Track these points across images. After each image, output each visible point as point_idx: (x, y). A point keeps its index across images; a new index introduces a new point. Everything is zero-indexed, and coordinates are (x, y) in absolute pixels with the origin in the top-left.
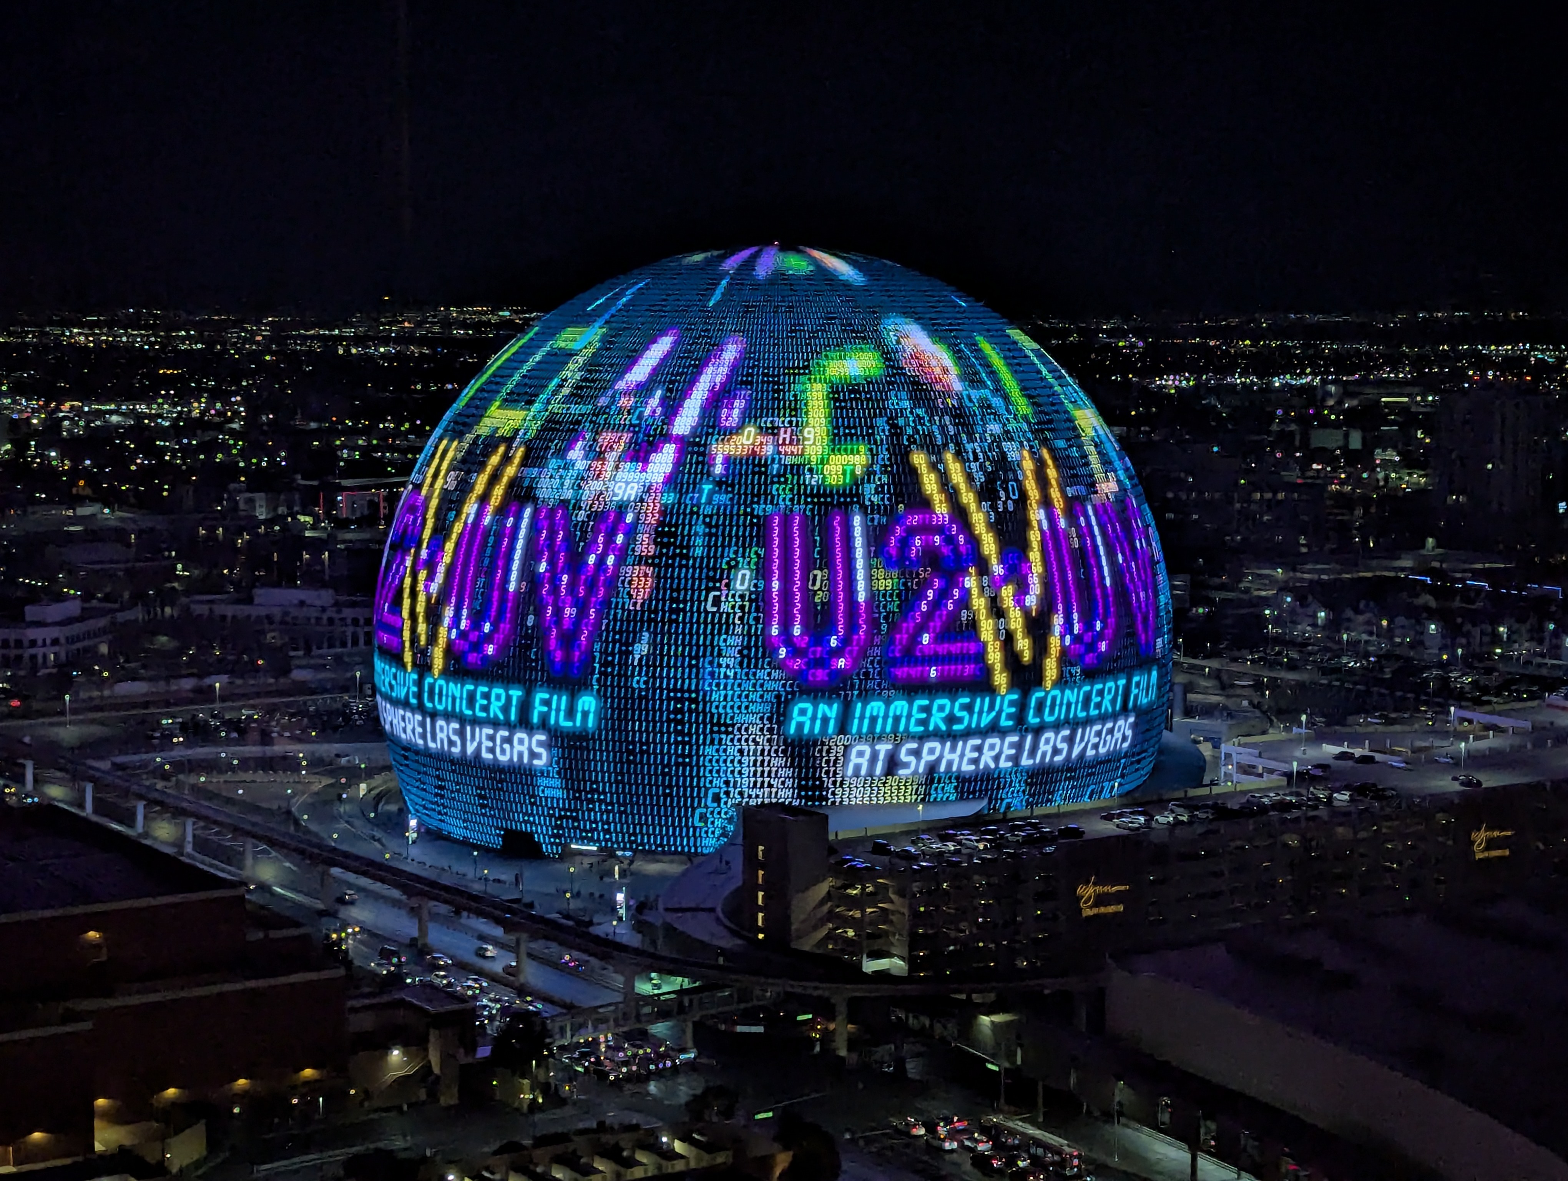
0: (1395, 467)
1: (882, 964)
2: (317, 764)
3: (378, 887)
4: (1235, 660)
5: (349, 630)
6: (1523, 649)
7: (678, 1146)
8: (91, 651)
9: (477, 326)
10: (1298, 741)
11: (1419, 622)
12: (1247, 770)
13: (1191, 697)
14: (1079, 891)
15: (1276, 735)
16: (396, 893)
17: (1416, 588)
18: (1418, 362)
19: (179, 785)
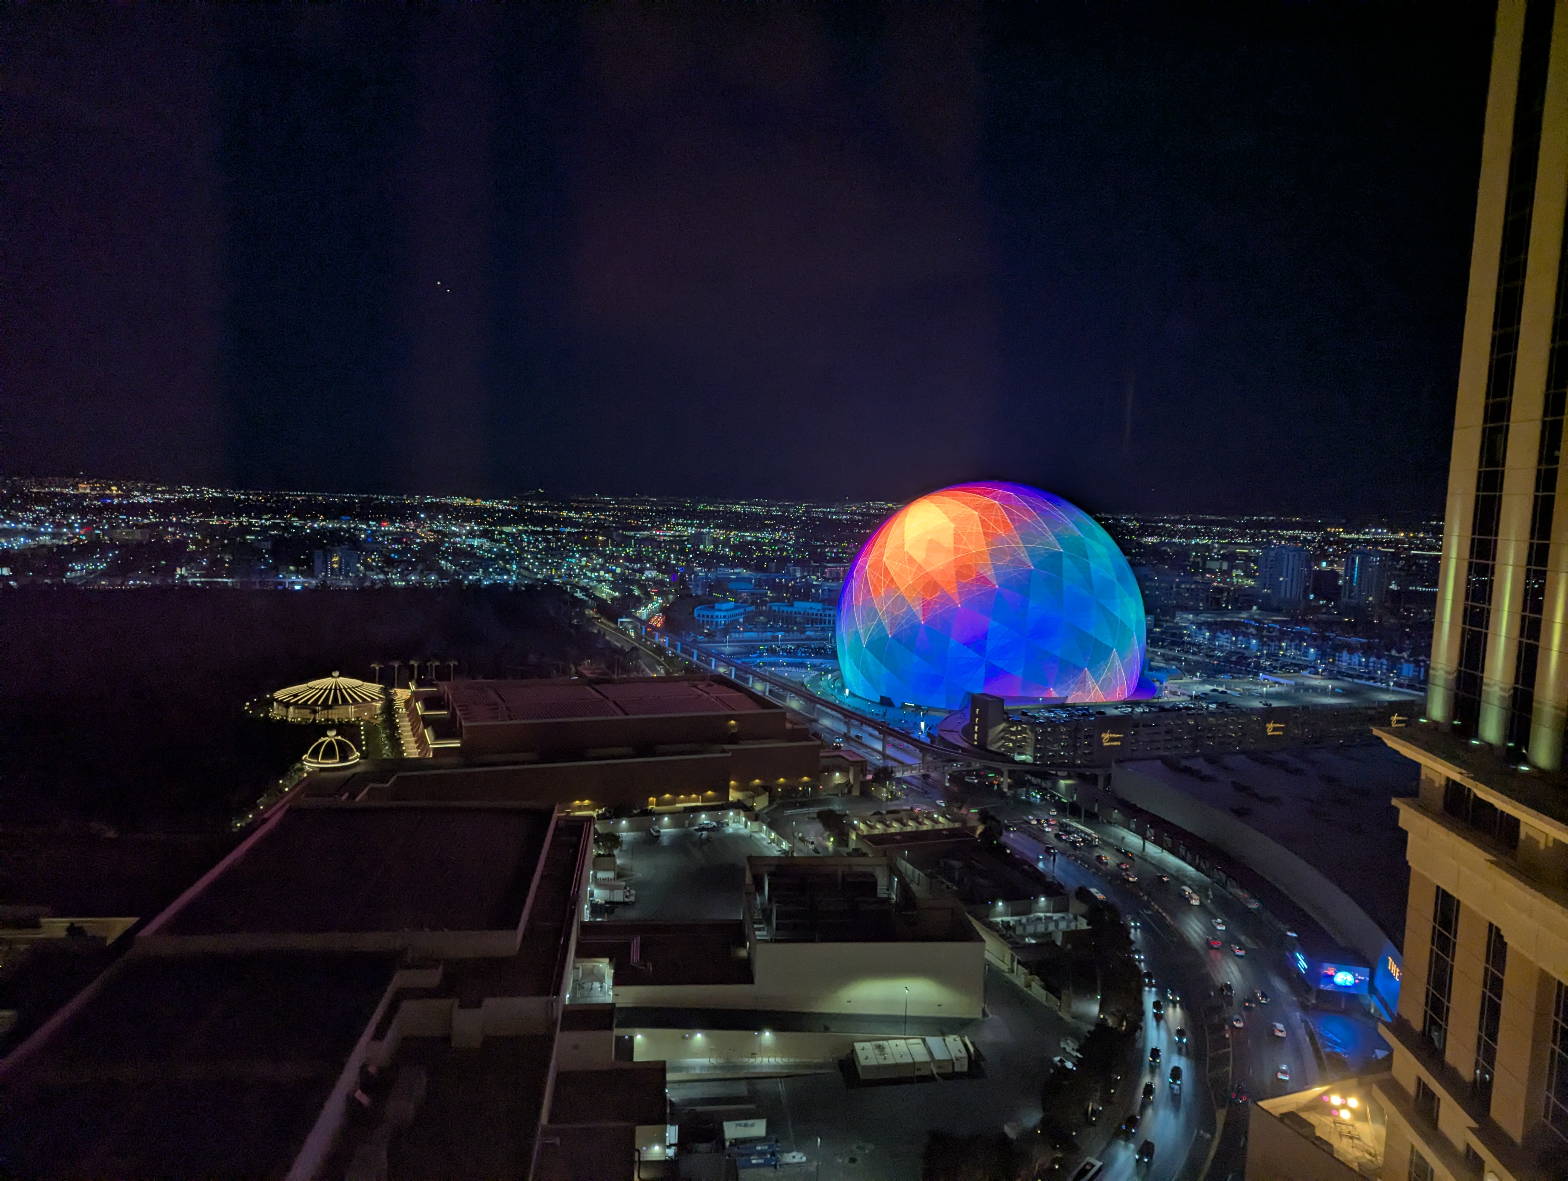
0: (1241, 577)
1: (1023, 757)
2: (813, 667)
3: (833, 713)
4: (1171, 650)
5: (827, 618)
6: (1292, 653)
7: (941, 819)
8: (737, 621)
9: (879, 509)
10: (1196, 683)
11: (1249, 639)
12: (1174, 693)
13: (1152, 663)
14: (1103, 735)
15: (1186, 680)
16: (839, 716)
17: (1246, 626)
18: (1252, 538)
19: (766, 671)
